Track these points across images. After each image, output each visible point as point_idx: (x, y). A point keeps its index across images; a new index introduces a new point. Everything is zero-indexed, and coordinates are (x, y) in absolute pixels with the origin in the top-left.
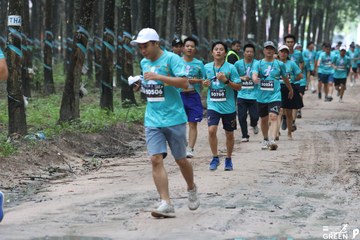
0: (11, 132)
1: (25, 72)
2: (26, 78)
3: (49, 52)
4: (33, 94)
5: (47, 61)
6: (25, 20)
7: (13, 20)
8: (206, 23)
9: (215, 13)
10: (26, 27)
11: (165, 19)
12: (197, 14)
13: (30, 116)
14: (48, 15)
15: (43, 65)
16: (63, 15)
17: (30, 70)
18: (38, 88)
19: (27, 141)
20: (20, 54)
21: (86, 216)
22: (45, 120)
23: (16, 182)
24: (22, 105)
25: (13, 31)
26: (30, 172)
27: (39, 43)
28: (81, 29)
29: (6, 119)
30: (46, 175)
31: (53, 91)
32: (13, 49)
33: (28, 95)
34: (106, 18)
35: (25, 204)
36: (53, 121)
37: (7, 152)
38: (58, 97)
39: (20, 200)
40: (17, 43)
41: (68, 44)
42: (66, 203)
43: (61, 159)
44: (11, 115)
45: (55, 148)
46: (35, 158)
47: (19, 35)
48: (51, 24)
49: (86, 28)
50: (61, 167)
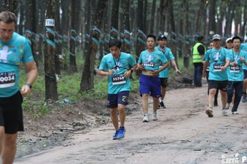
0: (47, 98)
1: (57, 58)
2: (57, 61)
3: (73, 44)
4: (62, 72)
5: (72, 50)
6: (57, 23)
7: (49, 22)
8: (181, 23)
9: (187, 16)
10: (58, 27)
11: (153, 21)
12: (175, 18)
13: (60, 88)
14: (73, 19)
15: (69, 53)
16: (83, 18)
17: (60, 56)
18: (65, 68)
19: (58, 104)
20: (54, 46)
21: (98, 156)
22: (70, 90)
23: (50, 132)
24: (54, 80)
25: (49, 30)
26: (59, 126)
27: (67, 37)
28: (95, 28)
29: (44, 89)
30: (71, 128)
31: (76, 71)
32: (49, 42)
33: (59, 73)
34: (112, 21)
35: (56, 148)
36: (76, 91)
37: (44, 112)
38: (79, 75)
39: (53, 145)
40: (51, 38)
41: (86, 38)
42: (84, 147)
43: (81, 117)
44: (47, 86)
45: (77, 109)
46: (63, 116)
47: (53, 33)
48: (75, 25)
49: (99, 28)
50: (81, 122)
